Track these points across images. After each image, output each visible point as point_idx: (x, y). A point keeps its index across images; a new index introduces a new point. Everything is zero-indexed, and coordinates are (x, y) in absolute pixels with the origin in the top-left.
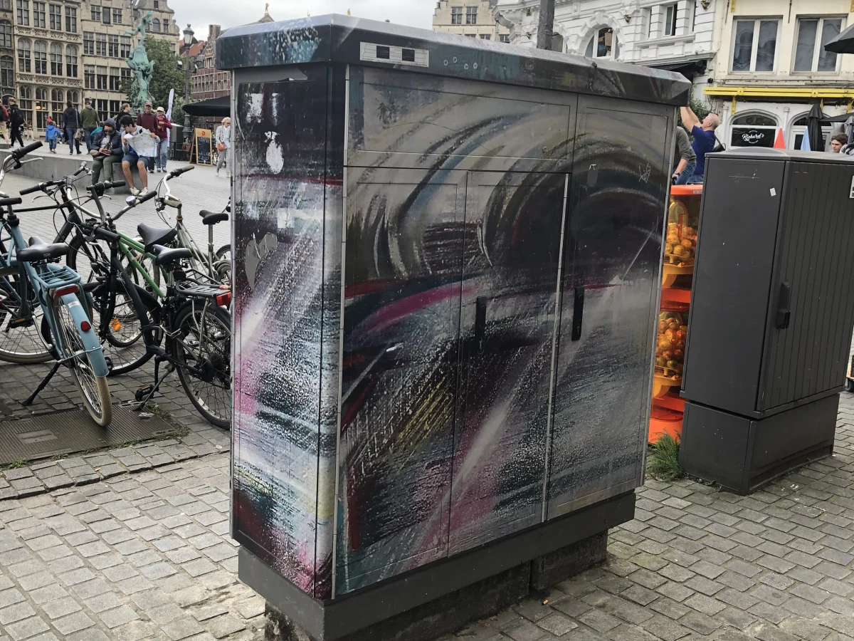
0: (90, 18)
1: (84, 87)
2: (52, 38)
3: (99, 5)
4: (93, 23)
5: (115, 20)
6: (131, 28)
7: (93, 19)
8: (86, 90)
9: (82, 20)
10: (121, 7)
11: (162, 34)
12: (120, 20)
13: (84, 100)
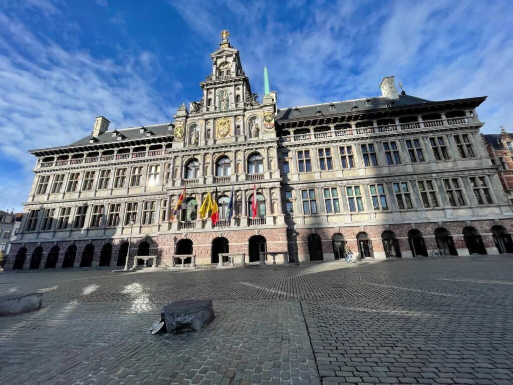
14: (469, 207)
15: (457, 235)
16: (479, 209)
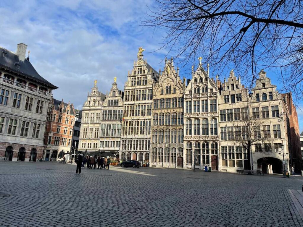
0: (224, 102)
1: (220, 140)
2: (202, 116)
3: (229, 94)
4: (225, 104)
5: (238, 100)
6: (247, 102)
7: (226, 102)
8: (221, 141)
9: (219, 105)
10: (241, 93)
11: (268, 101)
12: (241, 100)
13: (220, 147)
14: (28, 137)
15: (16, 151)
16: (31, 139)
